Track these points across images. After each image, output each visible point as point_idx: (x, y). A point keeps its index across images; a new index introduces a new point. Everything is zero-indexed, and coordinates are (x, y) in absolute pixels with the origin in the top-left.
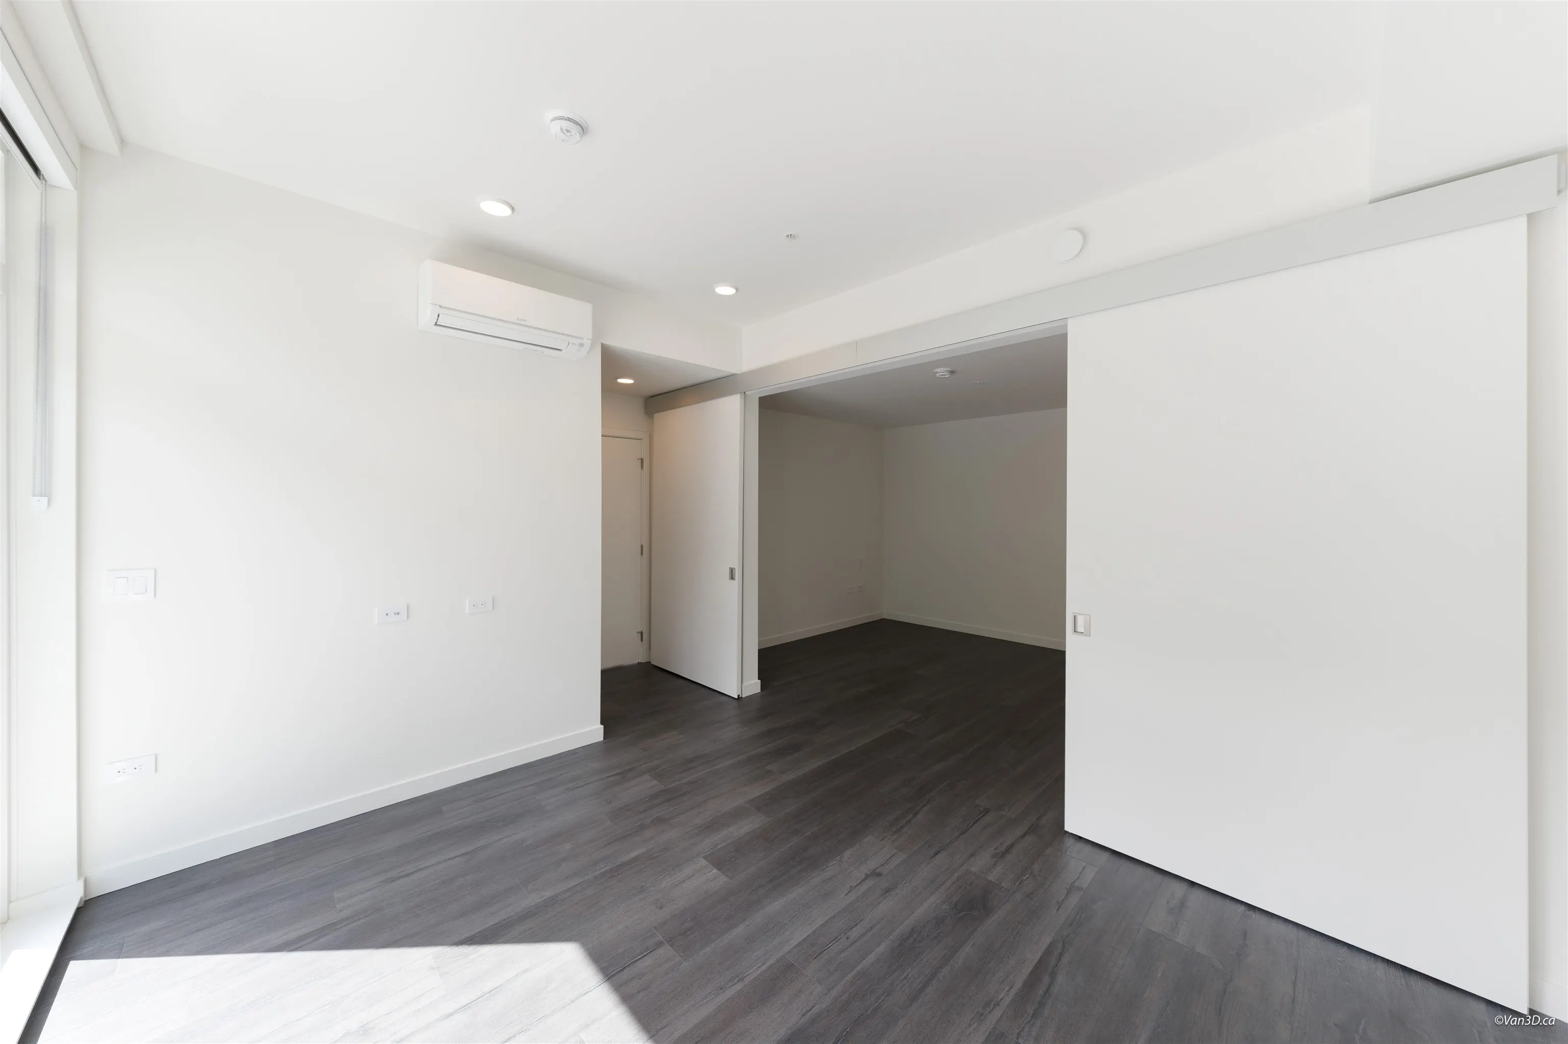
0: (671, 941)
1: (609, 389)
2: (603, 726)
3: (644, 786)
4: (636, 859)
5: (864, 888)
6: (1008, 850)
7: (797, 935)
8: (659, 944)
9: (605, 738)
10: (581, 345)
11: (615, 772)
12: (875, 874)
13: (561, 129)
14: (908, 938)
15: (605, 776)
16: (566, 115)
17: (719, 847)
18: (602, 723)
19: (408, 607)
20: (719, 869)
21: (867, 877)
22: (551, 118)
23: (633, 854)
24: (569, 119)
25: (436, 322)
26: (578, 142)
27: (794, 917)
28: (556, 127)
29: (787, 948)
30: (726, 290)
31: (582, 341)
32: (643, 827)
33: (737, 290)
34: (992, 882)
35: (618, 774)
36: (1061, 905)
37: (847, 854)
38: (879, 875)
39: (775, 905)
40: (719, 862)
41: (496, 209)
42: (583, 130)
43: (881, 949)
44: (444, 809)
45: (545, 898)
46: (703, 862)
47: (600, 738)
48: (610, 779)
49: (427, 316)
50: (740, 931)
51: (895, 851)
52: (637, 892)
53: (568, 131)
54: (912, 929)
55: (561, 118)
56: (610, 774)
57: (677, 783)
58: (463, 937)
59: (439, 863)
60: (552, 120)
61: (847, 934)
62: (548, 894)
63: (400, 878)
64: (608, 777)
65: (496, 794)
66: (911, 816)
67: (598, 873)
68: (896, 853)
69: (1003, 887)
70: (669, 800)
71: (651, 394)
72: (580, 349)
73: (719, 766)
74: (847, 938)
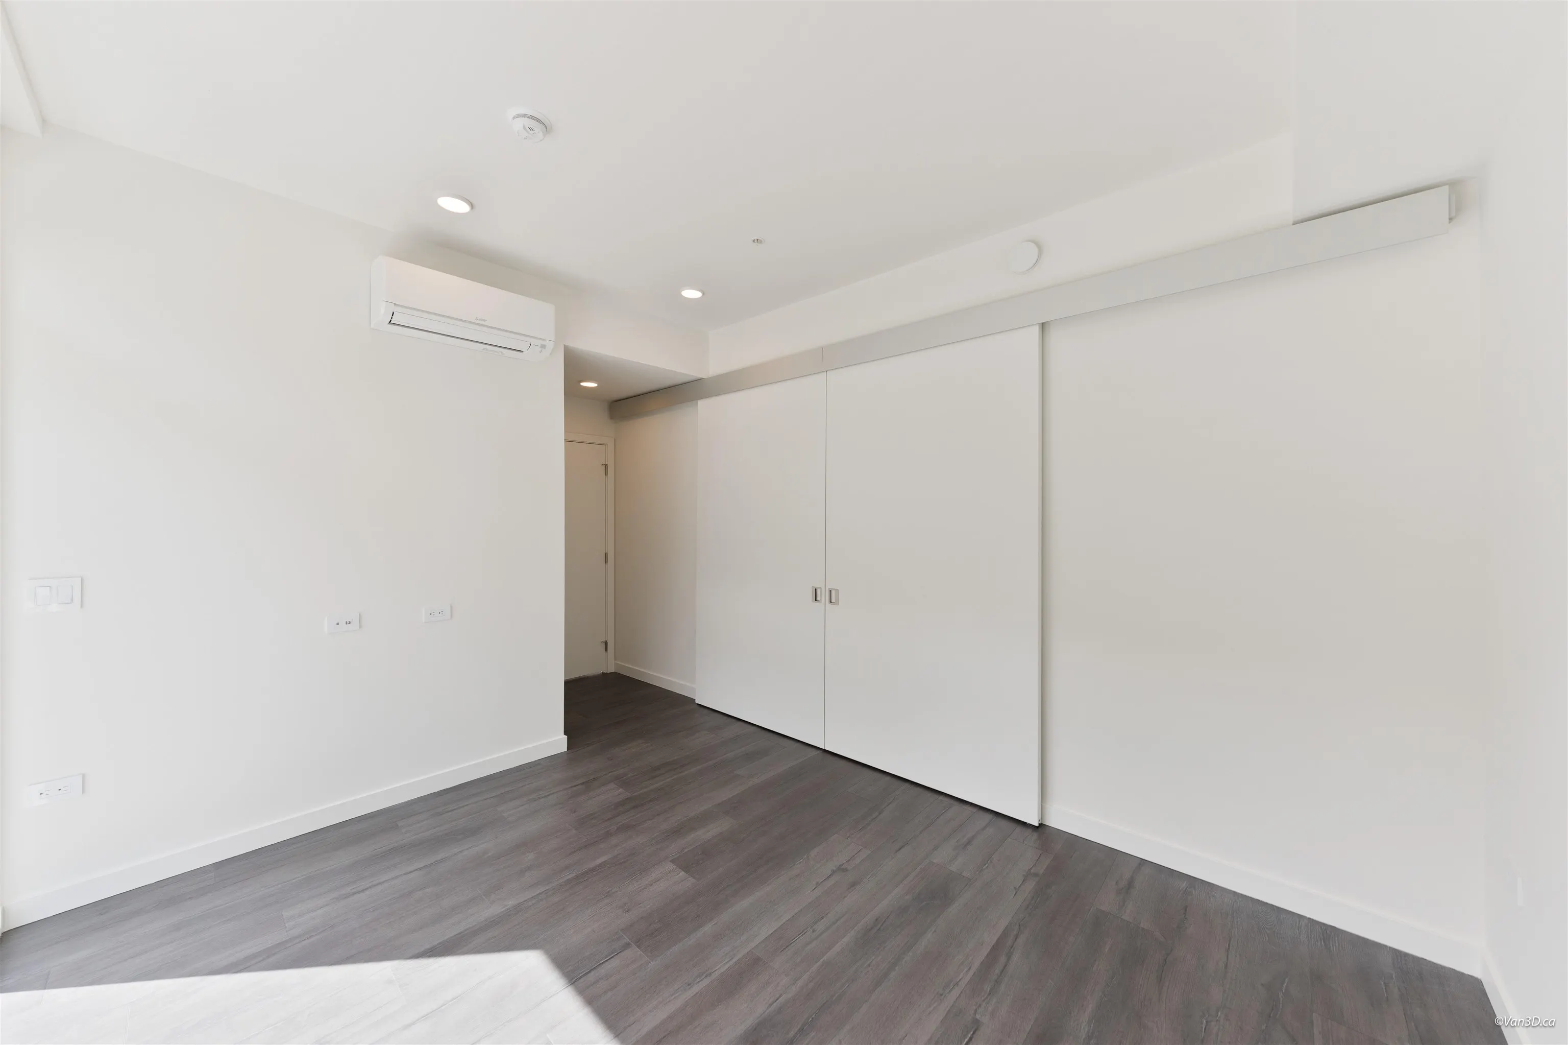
0: (639, 943)
1: (572, 393)
2: (566, 737)
3: (611, 793)
4: (601, 865)
5: (832, 881)
6: (969, 842)
7: (764, 931)
8: (627, 946)
9: (568, 748)
10: (543, 347)
11: (580, 781)
12: (841, 869)
13: (524, 127)
14: (872, 928)
15: (570, 786)
16: (530, 113)
17: (686, 850)
18: (565, 733)
19: (360, 615)
20: (686, 872)
21: (833, 872)
22: (513, 116)
23: (599, 861)
24: (532, 117)
25: (391, 321)
26: (541, 140)
27: (761, 914)
28: (519, 124)
29: (753, 945)
30: (691, 294)
31: (543, 343)
32: (608, 835)
33: (703, 294)
34: (953, 872)
35: (583, 783)
36: (1018, 890)
37: (813, 853)
38: (845, 870)
39: (743, 904)
40: (686, 864)
41: (455, 205)
42: (547, 128)
43: (845, 940)
44: (400, 824)
45: (508, 907)
46: (671, 866)
47: (563, 748)
48: (575, 788)
49: (382, 313)
50: (708, 928)
51: (861, 847)
52: (603, 897)
53: (531, 129)
54: (877, 920)
55: (525, 116)
56: (575, 784)
57: (645, 790)
58: (422, 949)
59: (397, 877)
60: (514, 118)
61: (814, 928)
62: (511, 903)
63: (354, 894)
64: (572, 787)
65: (455, 808)
66: (877, 814)
67: (561, 881)
68: (862, 849)
69: (963, 876)
70: (634, 807)
71: (615, 399)
72: (541, 351)
73: (686, 773)
74: (813, 932)
